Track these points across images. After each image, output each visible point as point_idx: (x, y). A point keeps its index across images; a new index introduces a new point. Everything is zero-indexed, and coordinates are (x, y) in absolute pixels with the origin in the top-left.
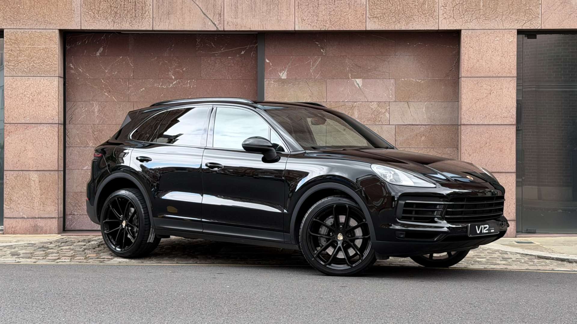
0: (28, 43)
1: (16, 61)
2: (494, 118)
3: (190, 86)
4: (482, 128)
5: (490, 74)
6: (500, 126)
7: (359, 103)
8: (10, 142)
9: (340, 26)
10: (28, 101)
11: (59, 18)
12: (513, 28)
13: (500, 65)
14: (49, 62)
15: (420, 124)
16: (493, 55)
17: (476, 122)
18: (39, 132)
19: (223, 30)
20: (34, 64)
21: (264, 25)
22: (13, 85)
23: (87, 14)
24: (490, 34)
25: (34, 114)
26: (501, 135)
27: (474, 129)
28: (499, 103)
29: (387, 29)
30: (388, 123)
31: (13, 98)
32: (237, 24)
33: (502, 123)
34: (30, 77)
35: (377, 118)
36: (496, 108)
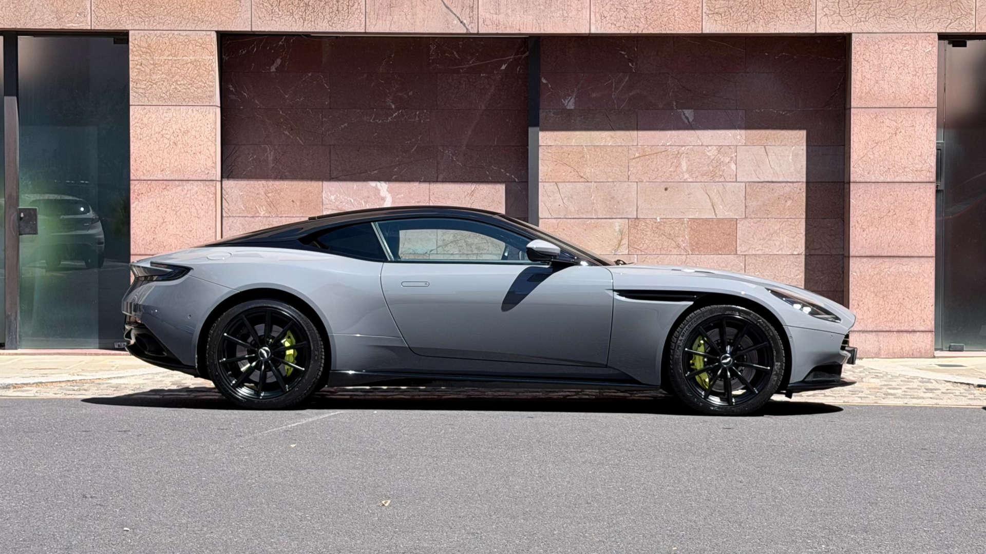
0: (167, 53)
1: (149, 81)
2: (901, 171)
3: (420, 120)
4: (882, 188)
5: (897, 103)
6: (912, 185)
7: (688, 147)
8: (139, 209)
9: (661, 27)
10: (168, 145)
11: (217, 13)
12: (931, 31)
13: (911, 88)
14: (200, 83)
15: (785, 180)
16: (901, 74)
17: (873, 178)
18: (186, 194)
19: (476, 32)
20: (178, 87)
21: (542, 25)
22: (144, 119)
23: (261, 6)
24: (896, 40)
25: (178, 165)
26: (913, 199)
27: (869, 189)
28: (910, 149)
29: (735, 31)
30: (734, 180)
31: (144, 140)
32: (499, 23)
33: (914, 180)
34: (170, 107)
35: (717, 171)
36: (905, 157)
